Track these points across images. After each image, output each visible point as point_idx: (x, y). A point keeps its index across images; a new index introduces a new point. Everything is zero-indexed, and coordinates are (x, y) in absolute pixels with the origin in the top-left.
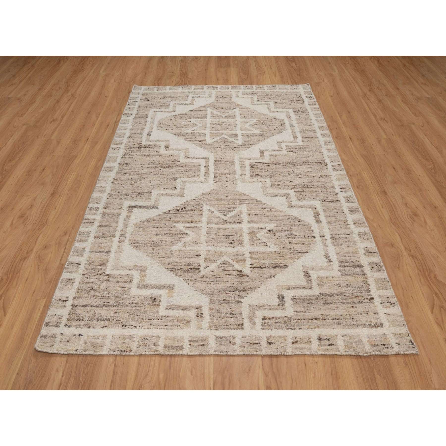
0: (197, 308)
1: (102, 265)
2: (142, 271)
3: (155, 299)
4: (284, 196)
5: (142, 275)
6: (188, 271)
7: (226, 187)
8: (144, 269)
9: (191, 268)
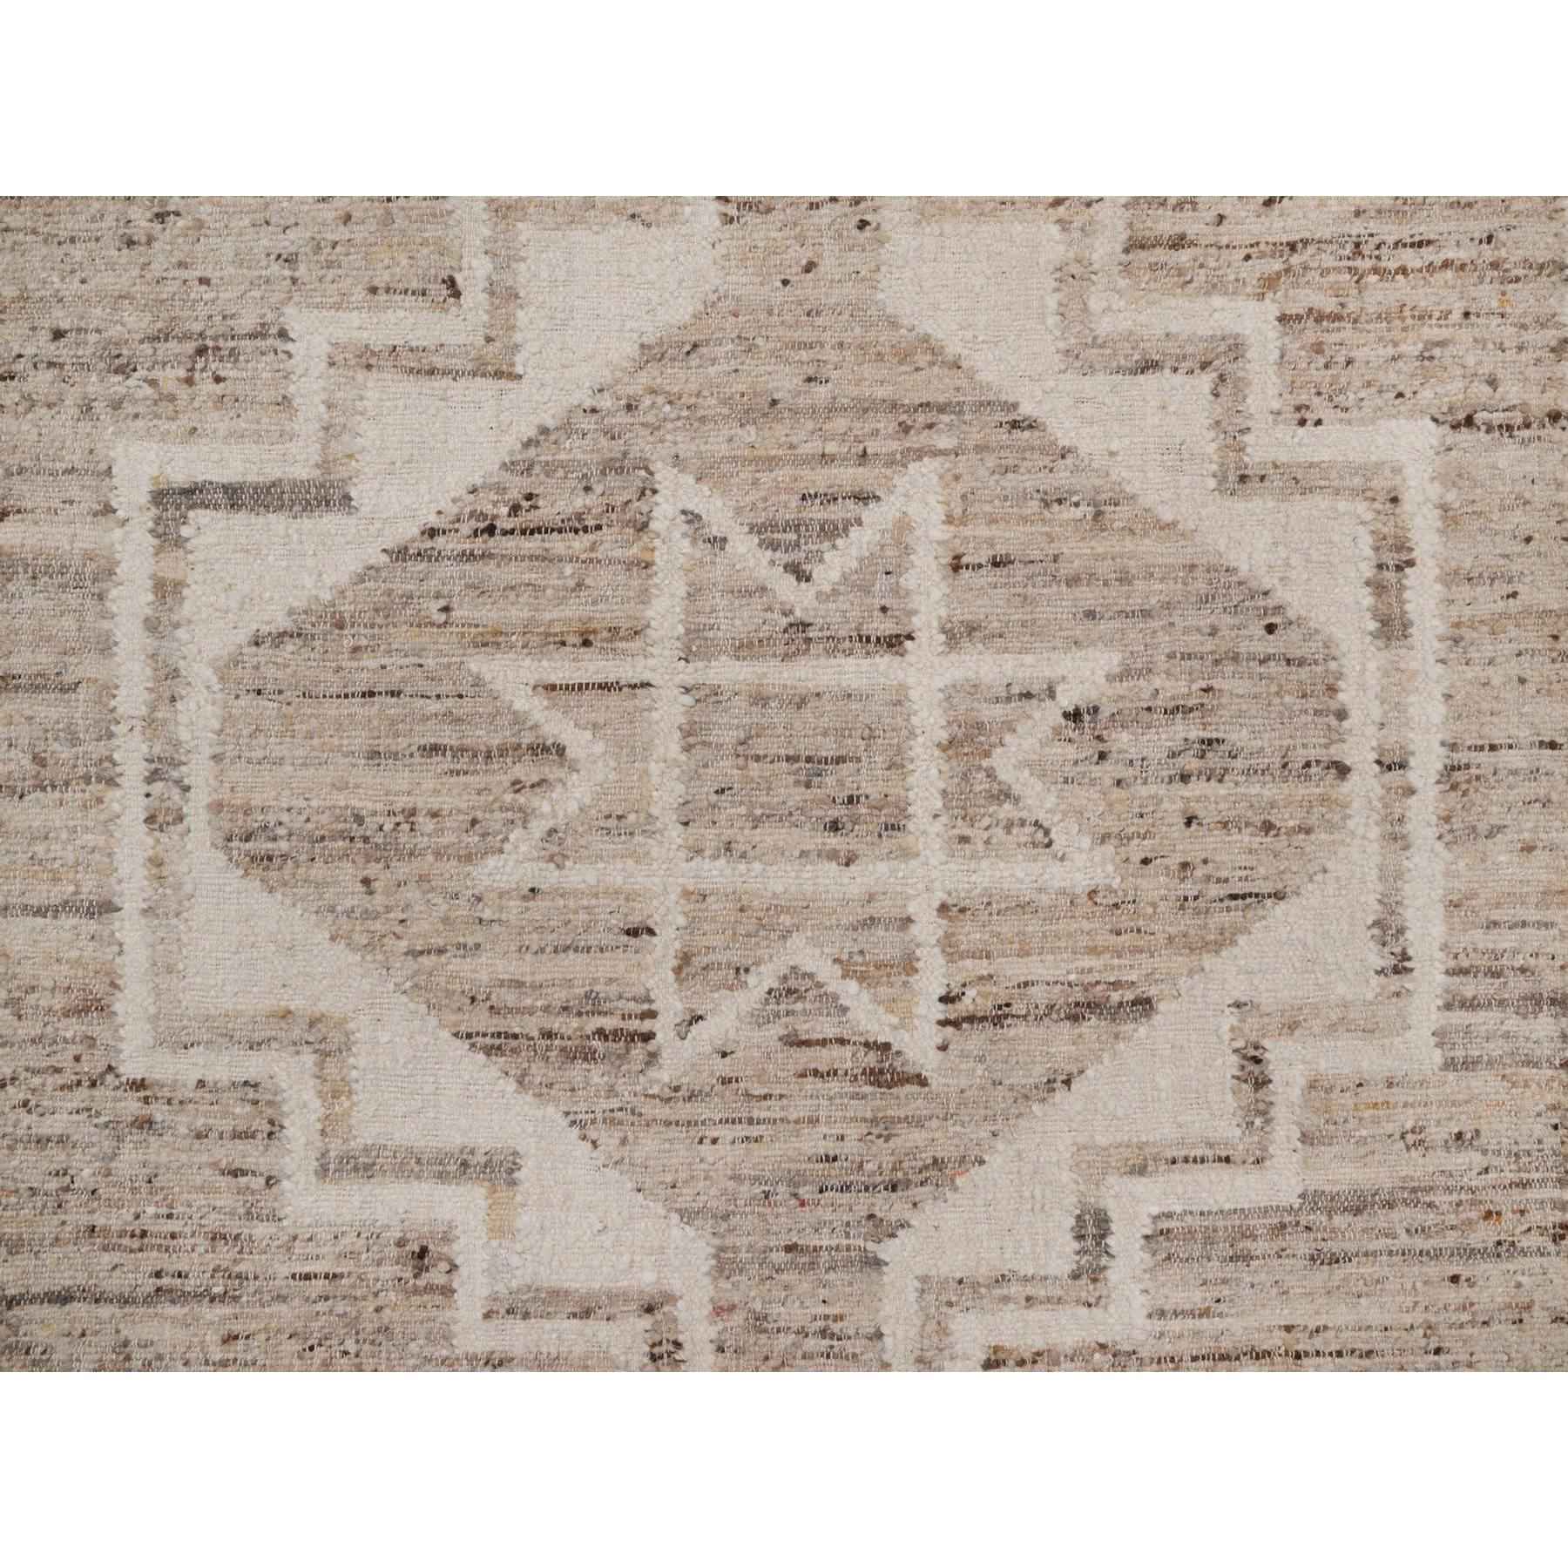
0: (649, 1310)
1: (87, 1010)
2: (328, 1054)
3: (423, 1252)
4: (1204, 366)
5: (327, 1088)
6: (589, 1056)
7: (809, 267)
8: (336, 1038)
9: (601, 1033)
